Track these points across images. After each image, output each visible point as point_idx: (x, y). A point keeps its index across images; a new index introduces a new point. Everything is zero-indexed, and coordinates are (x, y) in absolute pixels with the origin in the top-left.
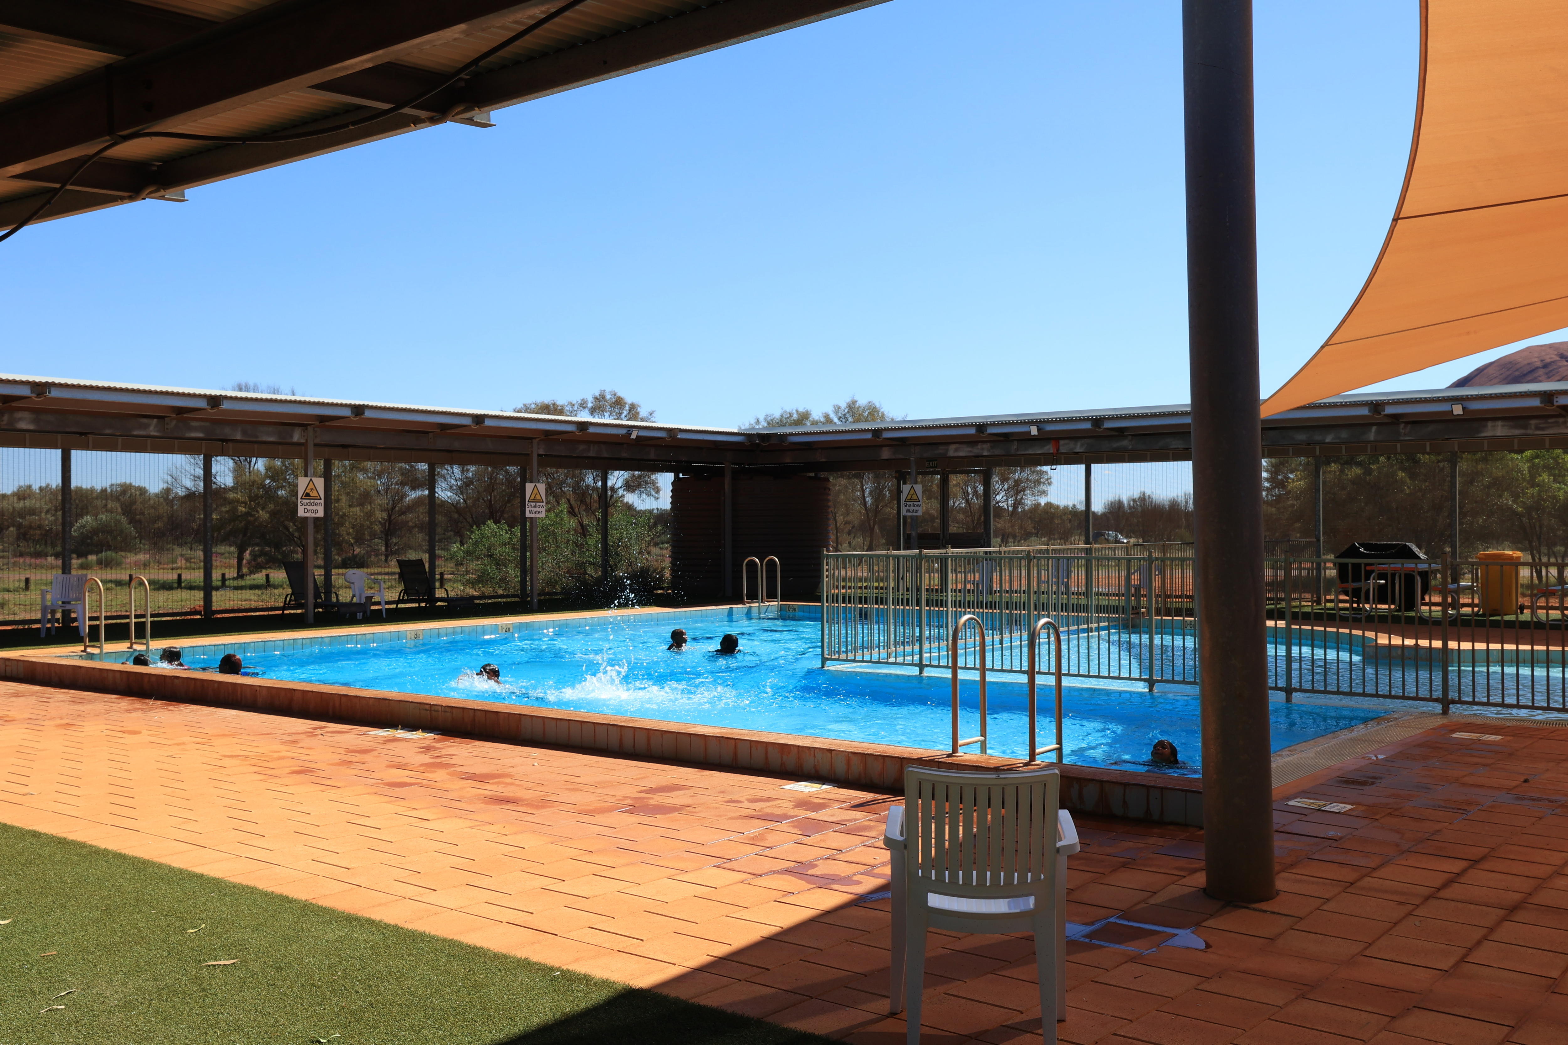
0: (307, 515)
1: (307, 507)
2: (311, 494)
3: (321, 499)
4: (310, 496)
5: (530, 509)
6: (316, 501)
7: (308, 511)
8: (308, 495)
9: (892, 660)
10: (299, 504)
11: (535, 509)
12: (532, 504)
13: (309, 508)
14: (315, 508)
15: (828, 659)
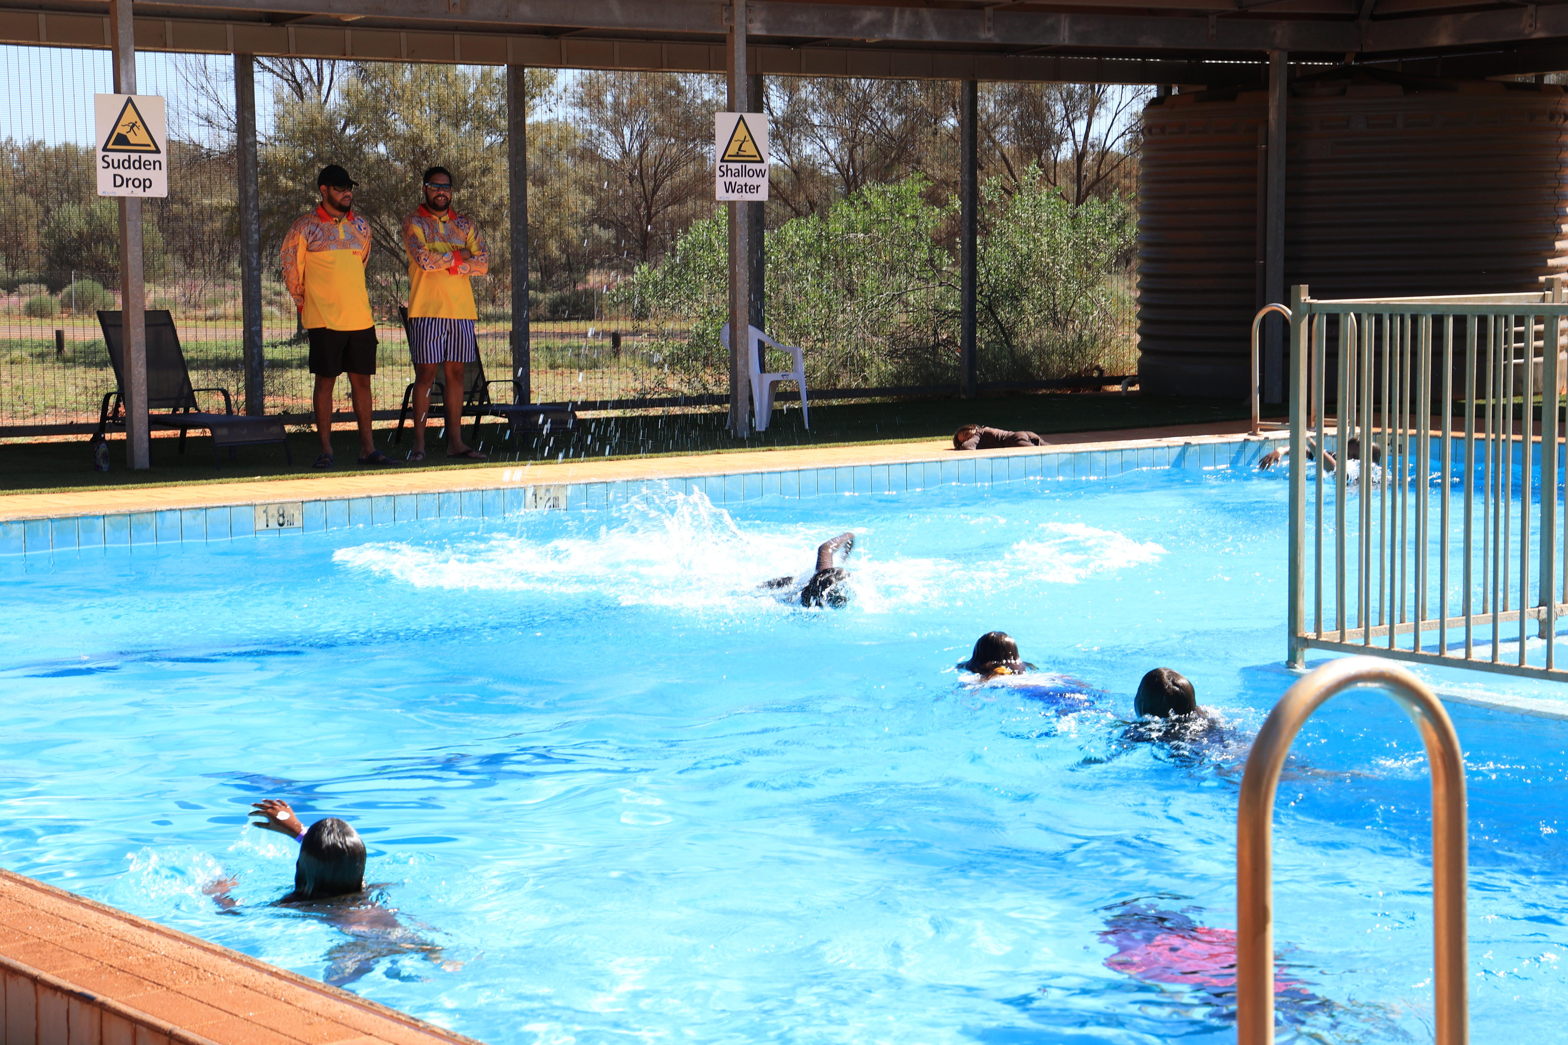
0: (123, 192)
1: (122, 171)
2: (132, 138)
3: (158, 151)
4: (129, 144)
5: (728, 179)
6: (145, 157)
7: (125, 182)
8: (122, 140)
9: (1480, 654)
10: (100, 164)
11: (741, 181)
12: (732, 166)
13: (127, 174)
14: (142, 174)
15: (1307, 643)
